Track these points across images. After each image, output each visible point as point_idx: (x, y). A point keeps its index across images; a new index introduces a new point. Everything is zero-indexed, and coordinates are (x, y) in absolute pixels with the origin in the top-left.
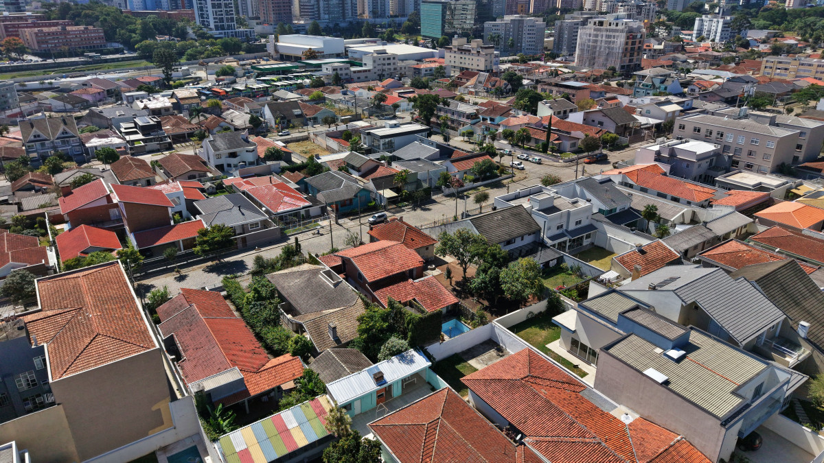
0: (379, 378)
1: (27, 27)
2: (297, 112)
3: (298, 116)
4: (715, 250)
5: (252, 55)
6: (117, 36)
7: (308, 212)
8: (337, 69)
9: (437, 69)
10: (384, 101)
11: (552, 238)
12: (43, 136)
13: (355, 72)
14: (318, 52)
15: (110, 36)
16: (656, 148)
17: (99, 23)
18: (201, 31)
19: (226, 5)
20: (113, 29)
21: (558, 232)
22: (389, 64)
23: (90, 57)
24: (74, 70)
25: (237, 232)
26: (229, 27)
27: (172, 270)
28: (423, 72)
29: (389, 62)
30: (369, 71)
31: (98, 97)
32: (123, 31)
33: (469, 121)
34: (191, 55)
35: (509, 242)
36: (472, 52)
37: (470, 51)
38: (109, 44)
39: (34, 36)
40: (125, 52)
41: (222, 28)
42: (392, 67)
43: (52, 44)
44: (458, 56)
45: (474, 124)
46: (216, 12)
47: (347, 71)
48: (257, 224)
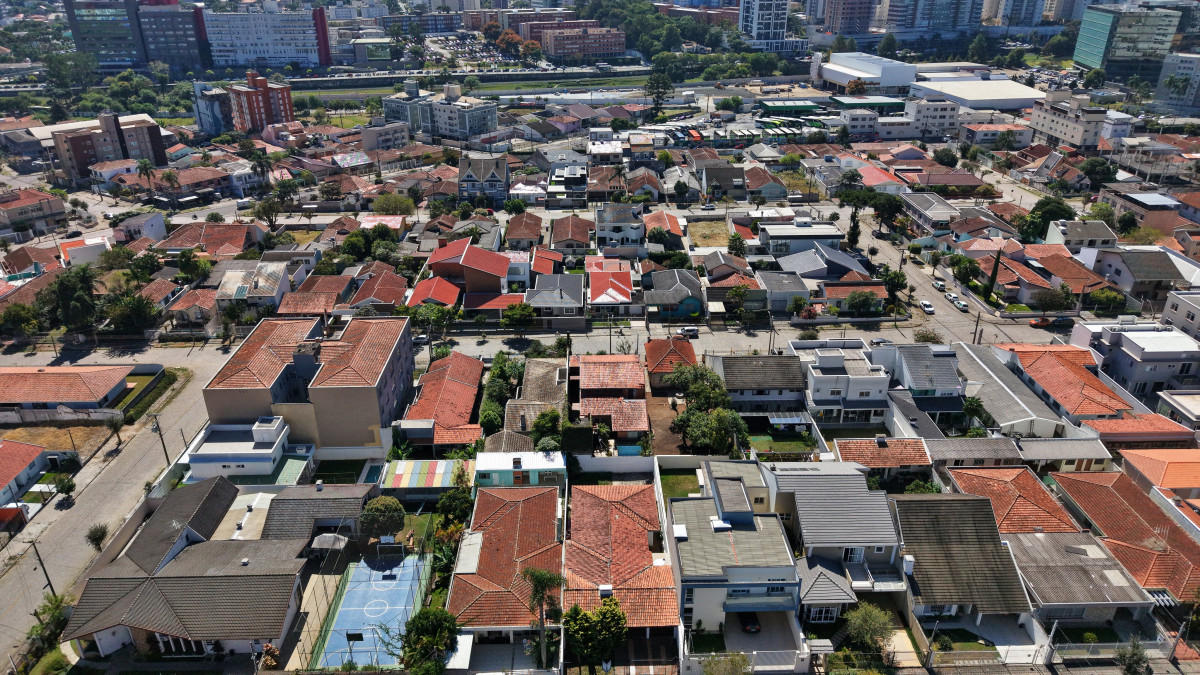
0: (517, 463)
1: (551, 28)
2: (737, 181)
3: (737, 187)
4: (980, 470)
5: (789, 78)
6: (638, 43)
7: (627, 309)
8: (857, 119)
9: (1003, 134)
10: (856, 180)
11: (817, 402)
12: (475, 177)
13: (884, 124)
14: (871, 83)
15: (630, 44)
16: (1097, 328)
17: (623, 26)
18: (737, 40)
19: (778, 6)
20: (637, 33)
21: (832, 397)
22: (943, 117)
23: (601, 69)
24: (578, 84)
25: (555, 313)
26: (776, 36)
27: (479, 334)
28: (979, 137)
29: (943, 113)
30: (908, 124)
31: (572, 127)
32: (645, 37)
33: (932, 231)
34: (710, 73)
35: (761, 392)
36: (1070, 115)
37: (1066, 112)
38: (628, 52)
39: (553, 39)
40: (642, 63)
41: (767, 37)
42: (947, 121)
43: (568, 49)
44: (1049, 117)
45: (938, 236)
46: (763, 16)
47: (872, 123)
48: (572, 309)
